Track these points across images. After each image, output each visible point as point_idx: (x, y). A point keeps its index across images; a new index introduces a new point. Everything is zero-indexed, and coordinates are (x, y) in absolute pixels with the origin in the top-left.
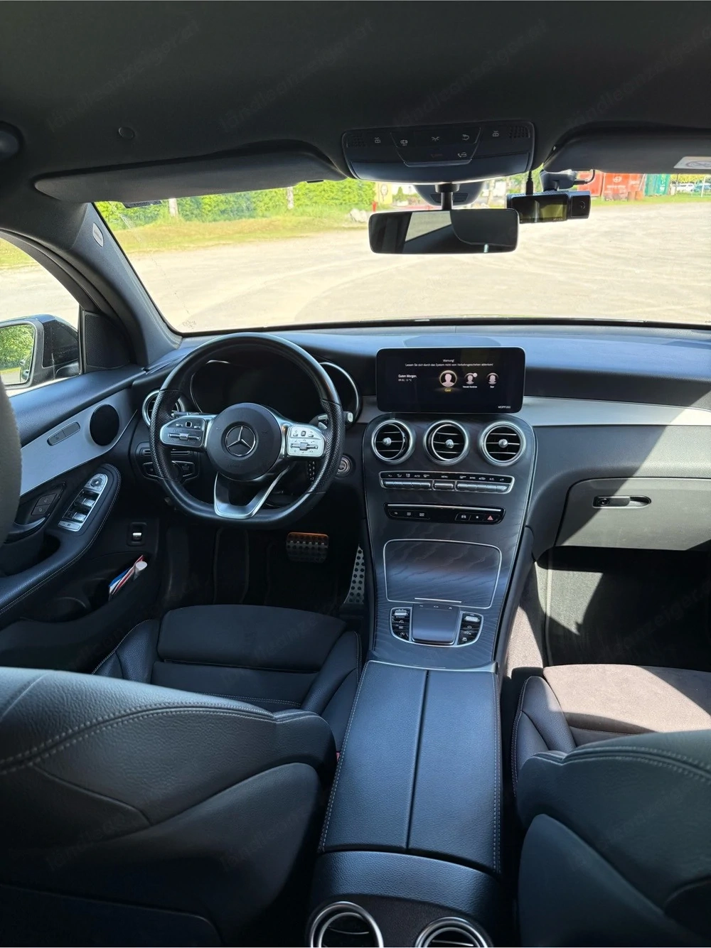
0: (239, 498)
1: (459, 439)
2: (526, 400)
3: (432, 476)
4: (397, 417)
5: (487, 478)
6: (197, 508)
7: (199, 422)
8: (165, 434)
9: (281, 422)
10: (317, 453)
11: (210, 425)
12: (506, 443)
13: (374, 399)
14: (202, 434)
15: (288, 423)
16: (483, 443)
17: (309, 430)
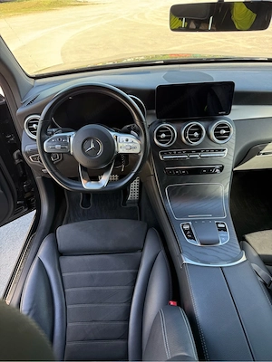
0: (95, 178)
1: (200, 131)
2: (233, 107)
3: (187, 152)
4: (167, 122)
5: (215, 150)
6: (73, 186)
7: (65, 137)
8: (47, 147)
9: (113, 134)
10: (137, 151)
11: (72, 139)
12: (224, 132)
13: (155, 111)
14: (68, 144)
15: (117, 134)
16: (212, 133)
17: (131, 138)
